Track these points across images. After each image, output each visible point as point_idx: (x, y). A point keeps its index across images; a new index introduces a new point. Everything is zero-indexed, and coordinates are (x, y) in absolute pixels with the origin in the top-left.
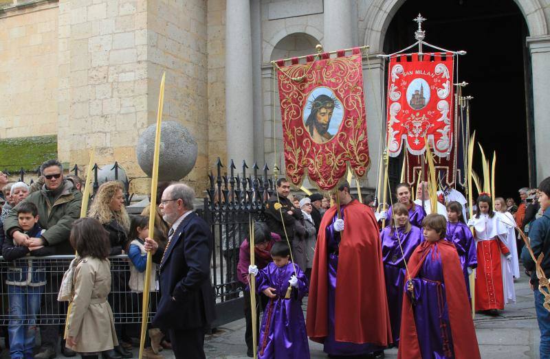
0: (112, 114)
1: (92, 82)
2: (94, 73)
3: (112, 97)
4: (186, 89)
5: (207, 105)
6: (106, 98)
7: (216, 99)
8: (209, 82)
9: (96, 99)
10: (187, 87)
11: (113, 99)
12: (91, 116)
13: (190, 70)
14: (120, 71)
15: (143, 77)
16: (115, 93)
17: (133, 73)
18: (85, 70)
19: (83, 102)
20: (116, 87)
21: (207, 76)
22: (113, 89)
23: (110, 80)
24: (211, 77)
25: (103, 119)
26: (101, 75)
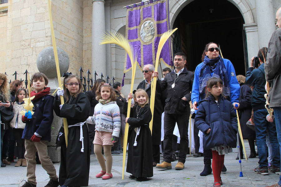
0: (32, 64)
1: (22, 47)
2: (23, 43)
3: (32, 55)
4: (71, 52)
5: (82, 61)
6: (29, 56)
7: (87, 58)
8: (84, 50)
9: (24, 56)
10: (72, 51)
11: (33, 56)
12: (22, 65)
13: (74, 43)
14: (37, 41)
15: (48, 44)
16: (34, 53)
17: (43, 43)
18: (18, 42)
19: (17, 58)
20: (35, 49)
21: (83, 47)
22: (33, 51)
23: (32, 46)
24: (85, 47)
25: (28, 66)
26: (27, 44)
